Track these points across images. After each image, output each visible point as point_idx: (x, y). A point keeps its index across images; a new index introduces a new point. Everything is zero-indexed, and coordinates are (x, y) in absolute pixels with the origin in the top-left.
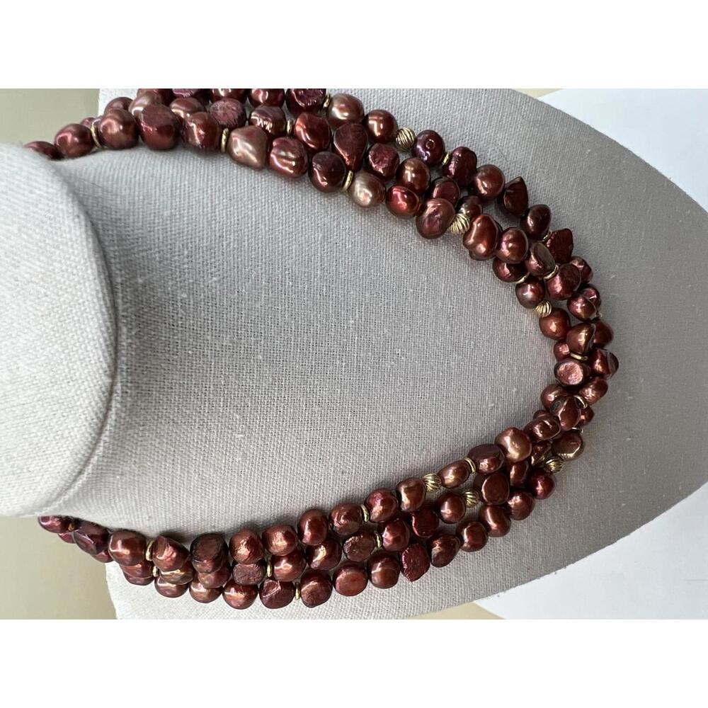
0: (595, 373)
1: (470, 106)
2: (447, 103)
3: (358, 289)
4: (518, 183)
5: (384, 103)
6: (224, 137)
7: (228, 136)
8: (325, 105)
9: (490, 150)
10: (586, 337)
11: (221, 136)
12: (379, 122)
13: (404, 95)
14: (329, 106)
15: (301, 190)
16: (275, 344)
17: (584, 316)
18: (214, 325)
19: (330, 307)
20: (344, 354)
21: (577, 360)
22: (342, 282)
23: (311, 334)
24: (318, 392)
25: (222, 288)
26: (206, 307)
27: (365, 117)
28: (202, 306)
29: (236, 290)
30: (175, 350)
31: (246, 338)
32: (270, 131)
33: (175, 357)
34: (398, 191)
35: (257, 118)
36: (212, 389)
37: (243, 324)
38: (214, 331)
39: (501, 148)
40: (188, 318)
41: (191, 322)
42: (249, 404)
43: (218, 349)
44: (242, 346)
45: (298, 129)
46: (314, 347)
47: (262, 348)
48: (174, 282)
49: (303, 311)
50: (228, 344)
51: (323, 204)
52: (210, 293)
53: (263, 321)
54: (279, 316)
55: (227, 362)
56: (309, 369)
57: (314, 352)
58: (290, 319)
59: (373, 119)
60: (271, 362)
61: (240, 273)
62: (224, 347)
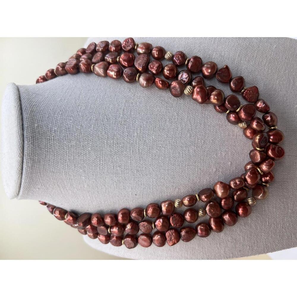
0: (268, 157)
4: (225, 68)
8: (136, 48)
9: (214, 54)
10: (259, 139)
11: (91, 67)
12: (157, 51)
15: (121, 83)
16: (97, 144)
17: (258, 129)
18: (68, 138)
19: (125, 129)
20: (131, 147)
21: (258, 150)
22: (132, 118)
23: (115, 140)
24: (119, 162)
25: (74, 124)
26: (65, 132)
27: (151, 50)
28: (64, 132)
29: (80, 125)
30: (50, 147)
31: (83, 142)
32: (111, 62)
33: (50, 150)
34: (158, 80)
35: (107, 58)
36: (68, 161)
37: (82, 137)
38: (68, 140)
39: (221, 53)
40: (56, 136)
41: (58, 137)
42: (86, 166)
43: (70, 146)
44: (81, 145)
45: (121, 59)
46: (116, 145)
47: (91, 145)
48: (52, 124)
49: (111, 131)
50: (75, 145)
51: (129, 87)
52: (68, 127)
53: (91, 135)
54: (100, 133)
55: (74, 151)
56: (114, 153)
57: (116, 146)
58: (105, 134)
59: (154, 50)
60: (95, 151)
61: (83, 118)
62: (73, 146)
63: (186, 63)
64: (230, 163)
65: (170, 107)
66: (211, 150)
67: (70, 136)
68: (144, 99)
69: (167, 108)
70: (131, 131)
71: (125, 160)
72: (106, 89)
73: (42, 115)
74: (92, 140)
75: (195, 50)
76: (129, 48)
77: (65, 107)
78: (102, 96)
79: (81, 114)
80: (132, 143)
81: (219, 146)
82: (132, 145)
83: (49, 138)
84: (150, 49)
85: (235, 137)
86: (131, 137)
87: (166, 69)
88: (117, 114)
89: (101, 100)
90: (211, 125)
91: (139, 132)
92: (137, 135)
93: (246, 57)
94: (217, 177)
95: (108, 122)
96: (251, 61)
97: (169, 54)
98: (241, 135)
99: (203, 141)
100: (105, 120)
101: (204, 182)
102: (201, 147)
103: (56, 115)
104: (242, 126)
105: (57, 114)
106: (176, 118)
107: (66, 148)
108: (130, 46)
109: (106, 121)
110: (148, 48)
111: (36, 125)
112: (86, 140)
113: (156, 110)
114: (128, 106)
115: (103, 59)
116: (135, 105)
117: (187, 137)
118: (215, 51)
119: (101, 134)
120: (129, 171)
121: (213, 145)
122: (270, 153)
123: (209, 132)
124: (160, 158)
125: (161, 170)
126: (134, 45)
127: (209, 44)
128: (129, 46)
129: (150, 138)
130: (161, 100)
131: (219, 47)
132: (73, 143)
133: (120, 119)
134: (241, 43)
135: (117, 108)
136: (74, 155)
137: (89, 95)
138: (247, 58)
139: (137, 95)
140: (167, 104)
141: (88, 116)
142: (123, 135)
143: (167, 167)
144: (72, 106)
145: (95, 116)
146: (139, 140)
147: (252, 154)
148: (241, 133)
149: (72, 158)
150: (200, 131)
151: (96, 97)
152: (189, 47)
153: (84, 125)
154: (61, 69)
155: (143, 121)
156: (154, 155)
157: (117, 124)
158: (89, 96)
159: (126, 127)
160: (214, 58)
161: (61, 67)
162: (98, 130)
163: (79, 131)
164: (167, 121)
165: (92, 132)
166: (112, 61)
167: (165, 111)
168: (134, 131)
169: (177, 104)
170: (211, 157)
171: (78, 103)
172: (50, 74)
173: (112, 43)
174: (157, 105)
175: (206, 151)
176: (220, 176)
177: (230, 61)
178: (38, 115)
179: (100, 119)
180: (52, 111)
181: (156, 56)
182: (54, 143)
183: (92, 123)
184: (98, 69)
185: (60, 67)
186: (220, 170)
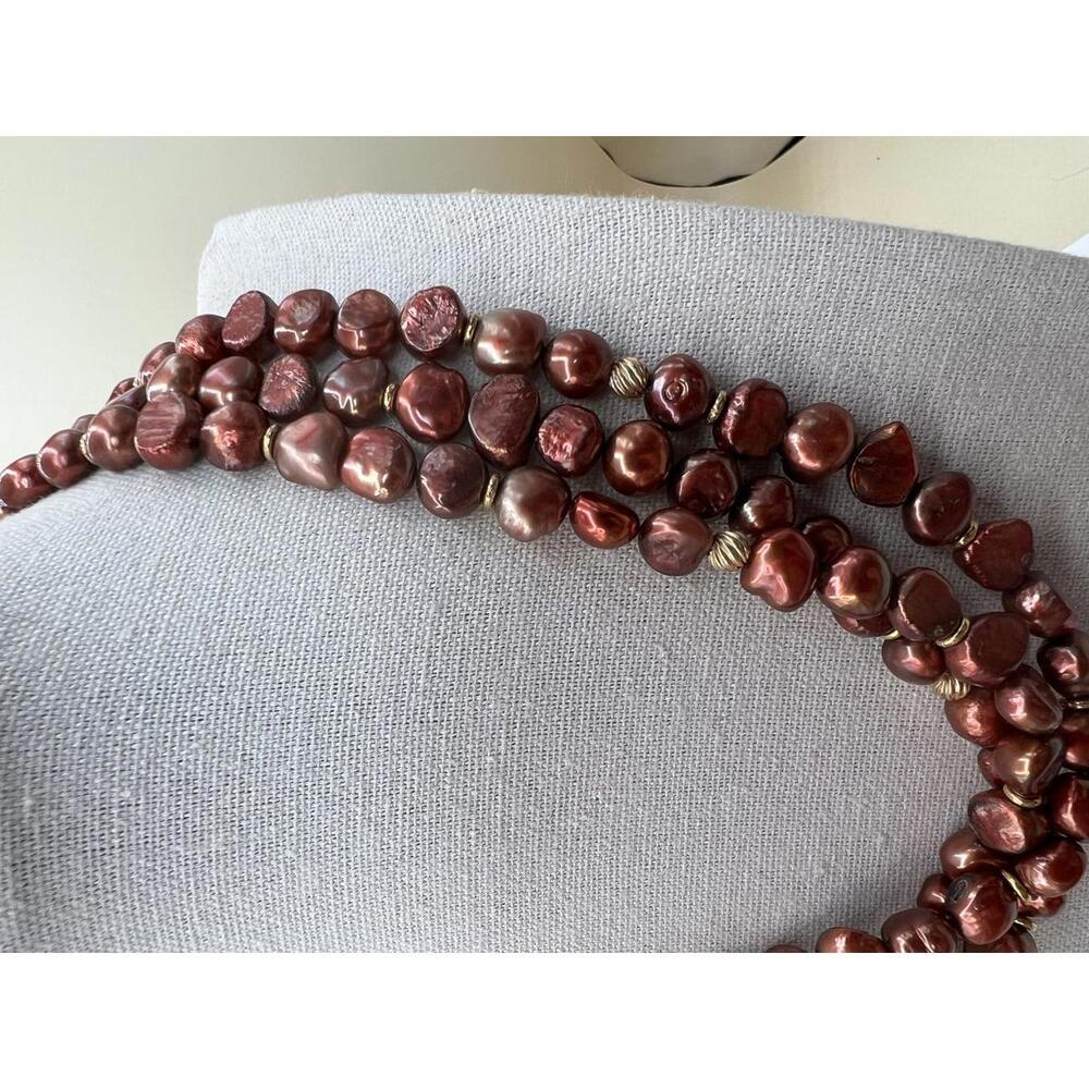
1: (788, 284)
2: (734, 284)
3: (506, 697)
5: (599, 305)
6: (267, 441)
7: (274, 438)
8: (468, 336)
9: (835, 368)
11: (262, 439)
12: (572, 356)
13: (642, 282)
14: (473, 337)
16: (322, 827)
17: (1031, 727)
18: (190, 826)
19: (443, 741)
20: (473, 817)
21: (1014, 803)
22: (471, 690)
23: (400, 796)
24: (420, 885)
25: (209, 756)
26: (173, 799)
27: (545, 350)
28: (165, 800)
29: (239, 753)
30: (109, 887)
31: (258, 830)
32: (356, 411)
33: (110, 896)
34: (586, 507)
35: (335, 393)
36: (196, 919)
37: (252, 808)
38: (190, 835)
39: (864, 360)
40: (133, 829)
41: (142, 833)
42: (279, 923)
43: (200, 861)
44: (252, 845)
45: (403, 401)
46: (407, 816)
47: (294, 839)
48: (108, 775)
49: (381, 760)
50: (222, 849)
51: (448, 539)
52: (183, 773)
53: (294, 794)
54: (331, 778)
55: (222, 876)
56: (399, 855)
57: (407, 824)
58: (352, 780)
59: (561, 352)
60: (316, 857)
61: (250, 719)
62: (213, 855)
63: (713, 414)
64: (880, 839)
65: (635, 619)
66: (809, 793)
67: (195, 816)
68: (518, 594)
69: (622, 628)
70: (469, 746)
71: (446, 875)
72: (340, 554)
73: (51, 742)
74: (299, 813)
75: (747, 347)
76: (435, 342)
77: (157, 673)
78: (327, 592)
79: (237, 702)
80: (476, 799)
81: (841, 774)
82: (474, 809)
83: (97, 845)
84: (538, 340)
85: (909, 733)
86: (469, 773)
87: (621, 449)
88: (402, 678)
89: (322, 617)
90: (811, 691)
91: (502, 748)
92: (495, 762)
93: (978, 377)
94: (829, 898)
95: (363, 721)
96: (997, 396)
97: (630, 371)
98: (933, 724)
99: (774, 760)
100: (350, 712)
101: (775, 918)
102: (765, 785)
103: (119, 723)
104: (949, 690)
105: (122, 718)
106: (665, 669)
107: (182, 869)
108: (444, 330)
109: (357, 716)
110: (530, 336)
111: (28, 802)
112: (273, 820)
113: (576, 642)
114: (449, 632)
115: (314, 400)
116: (481, 625)
117: (709, 746)
118: (840, 350)
119: (338, 781)
120: (466, 911)
121: (818, 774)
122: (1068, 817)
123: (801, 719)
124: (598, 845)
125: (602, 892)
126: (464, 322)
127: (811, 321)
128: (439, 332)
129: (552, 769)
130: (595, 590)
131: (858, 334)
132: (215, 844)
133: (416, 701)
134: (959, 313)
135: (400, 648)
136: (224, 892)
137: (267, 591)
138: (980, 384)
139: (488, 573)
140: (624, 611)
141: (273, 704)
142: (435, 771)
143: (623, 879)
144: (191, 663)
145: (302, 702)
146: (503, 784)
147: (981, 812)
148: (935, 716)
149: (217, 905)
150: (766, 717)
151: (299, 602)
152: (718, 334)
153: (254, 751)
154: (114, 441)
155: (520, 696)
156: (569, 837)
157: (403, 727)
158: (265, 599)
159: (443, 732)
160: (831, 385)
161: (112, 434)
162: (324, 764)
163: (236, 782)
164: (626, 687)
165: (295, 777)
166: (359, 407)
167: (614, 641)
168: (483, 745)
169: (667, 606)
170: (807, 822)
171: (219, 640)
172: (63, 459)
173: (351, 304)
174: (579, 616)
175: (786, 800)
176: (840, 890)
177: (907, 399)
178: (31, 743)
179: (329, 709)
180: (97, 709)
181: (570, 379)
182: (125, 864)
183: (291, 735)
184: (297, 449)
185: (106, 434)
186: (842, 870)
